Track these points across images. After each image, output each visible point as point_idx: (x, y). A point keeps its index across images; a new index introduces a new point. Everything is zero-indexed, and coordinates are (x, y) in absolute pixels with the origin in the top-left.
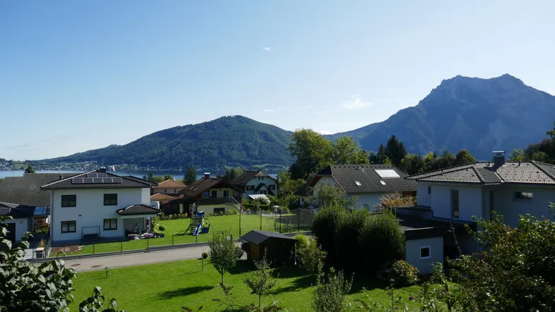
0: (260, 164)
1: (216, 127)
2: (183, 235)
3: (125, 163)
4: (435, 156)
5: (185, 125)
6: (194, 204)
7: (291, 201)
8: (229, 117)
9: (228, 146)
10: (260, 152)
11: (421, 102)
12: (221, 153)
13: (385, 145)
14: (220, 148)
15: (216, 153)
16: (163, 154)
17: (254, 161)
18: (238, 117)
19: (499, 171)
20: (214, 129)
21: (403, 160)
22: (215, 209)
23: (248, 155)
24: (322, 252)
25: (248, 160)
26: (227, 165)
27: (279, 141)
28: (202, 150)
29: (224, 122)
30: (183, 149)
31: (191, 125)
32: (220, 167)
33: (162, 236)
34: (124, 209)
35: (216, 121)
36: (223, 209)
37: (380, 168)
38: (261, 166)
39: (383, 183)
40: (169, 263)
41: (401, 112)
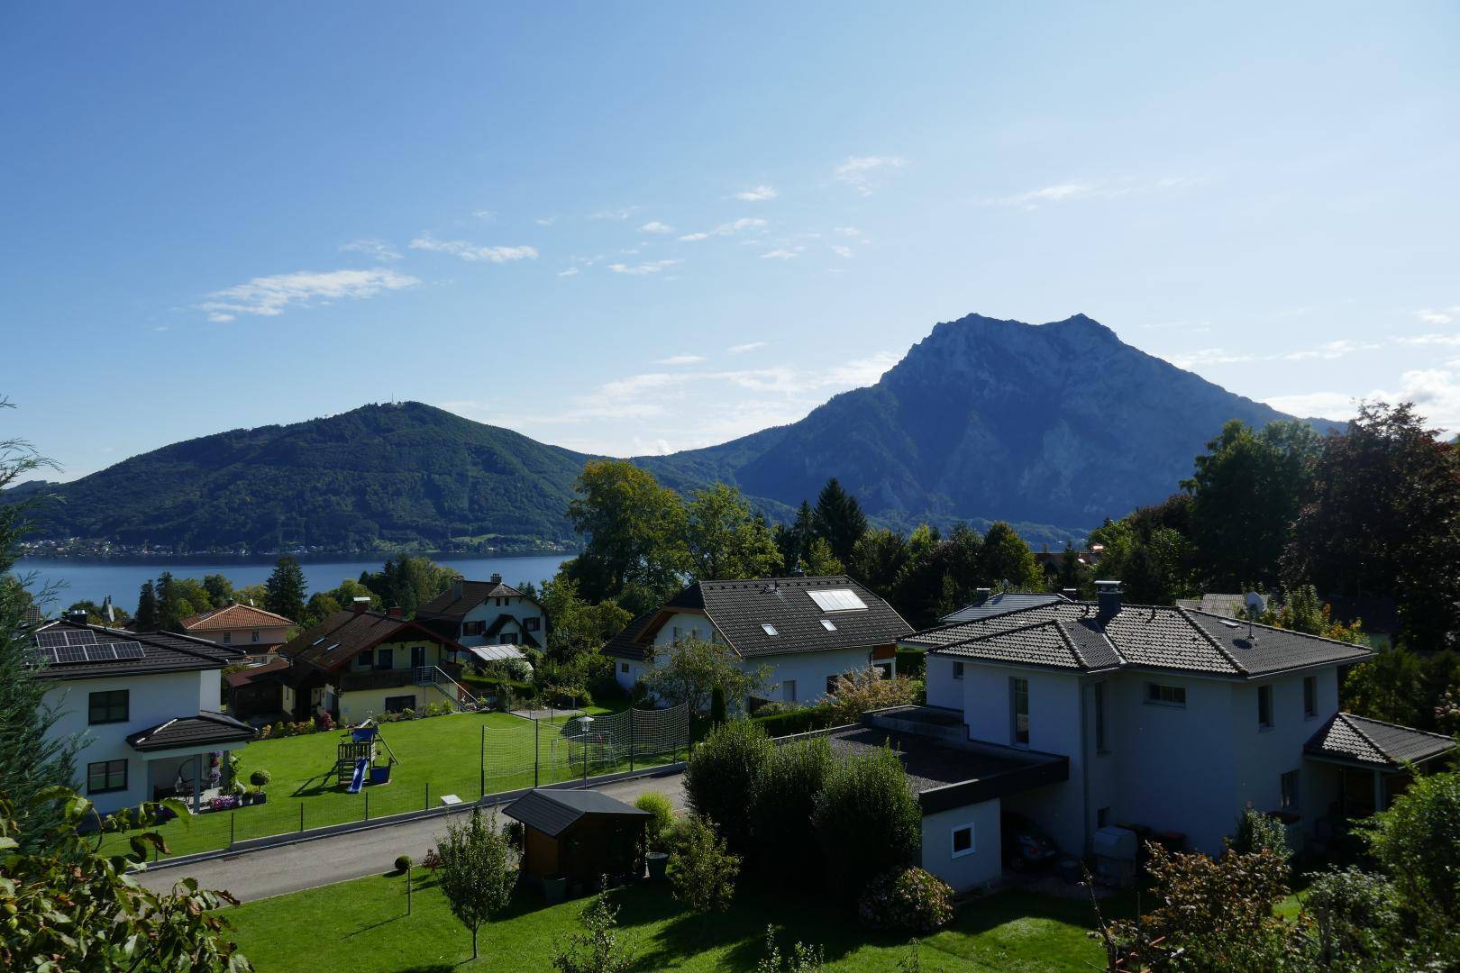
0: (474, 534)
1: (348, 433)
2: (316, 792)
3: (74, 535)
4: (935, 537)
5: (258, 426)
6: (330, 689)
7: (593, 670)
8: (387, 408)
9: (384, 487)
10: (472, 502)
11: (886, 376)
12: (362, 505)
13: (814, 504)
14: (360, 492)
15: (347, 505)
16: (190, 507)
17: (458, 525)
18: (412, 406)
19: (1111, 627)
20: (341, 438)
21: (858, 544)
22: (388, 700)
23: (442, 512)
24: (729, 859)
25: (440, 523)
26: (382, 537)
27: (526, 472)
28: (308, 495)
29: (372, 418)
30: (253, 494)
31: (277, 427)
32: (359, 544)
33: (260, 799)
34: (147, 733)
35: (348, 417)
36: (411, 701)
37: (819, 586)
38: (476, 541)
39: (829, 626)
40: (308, 895)
41: (838, 401)
